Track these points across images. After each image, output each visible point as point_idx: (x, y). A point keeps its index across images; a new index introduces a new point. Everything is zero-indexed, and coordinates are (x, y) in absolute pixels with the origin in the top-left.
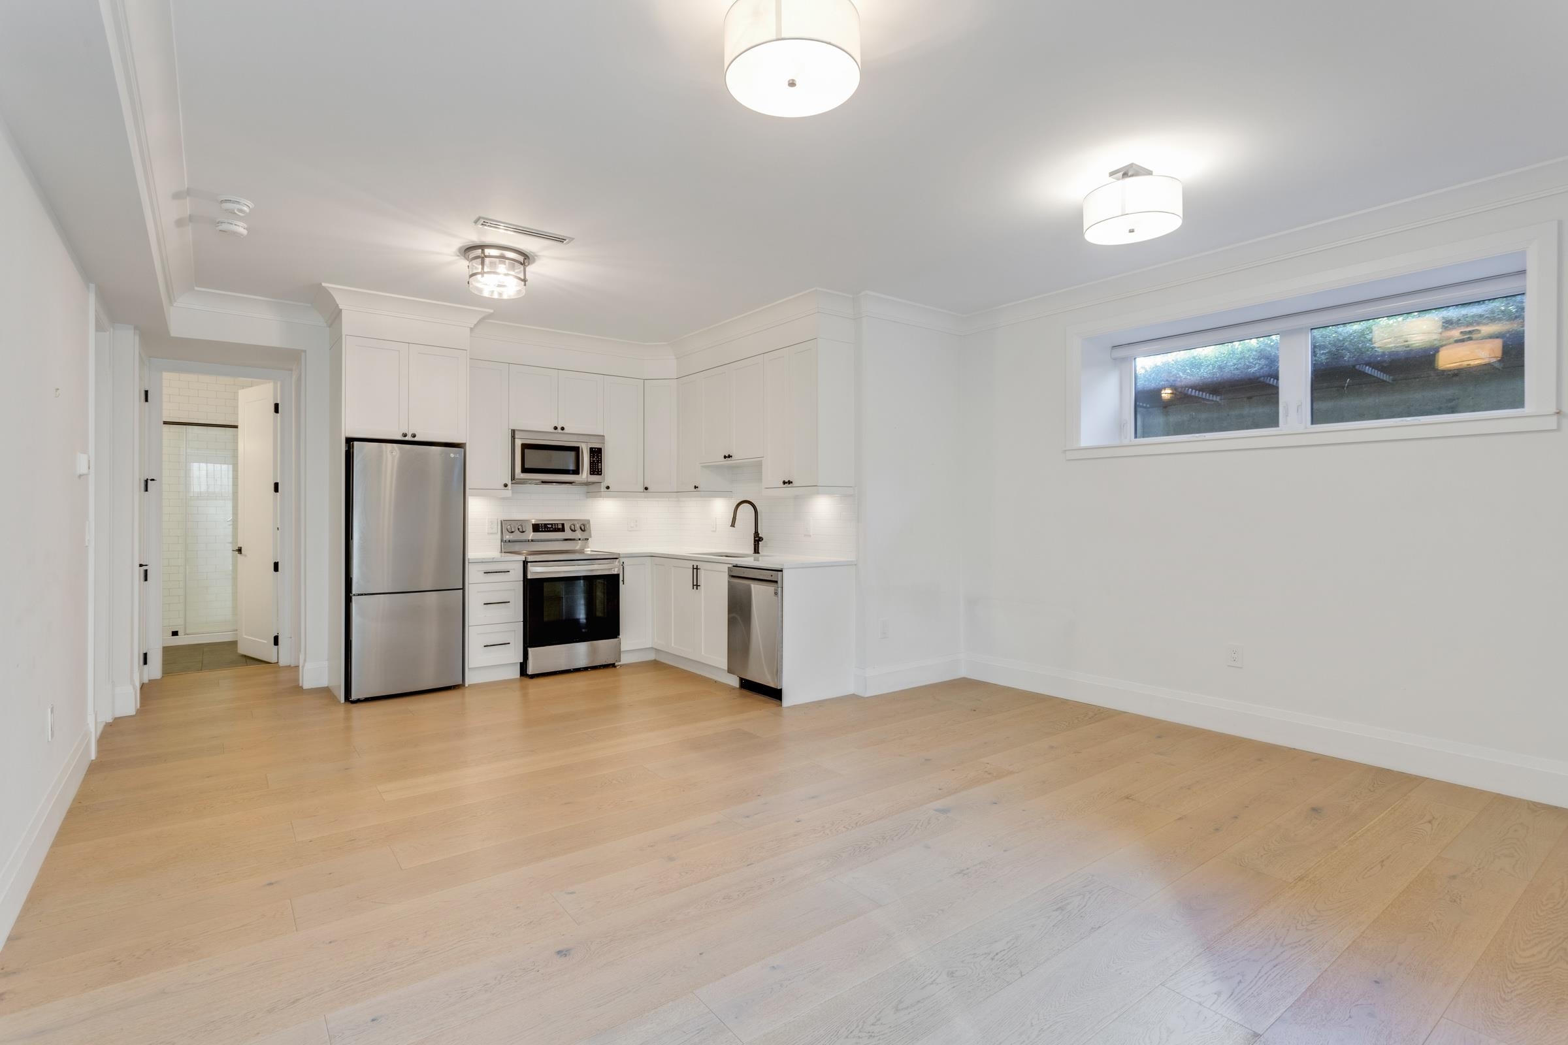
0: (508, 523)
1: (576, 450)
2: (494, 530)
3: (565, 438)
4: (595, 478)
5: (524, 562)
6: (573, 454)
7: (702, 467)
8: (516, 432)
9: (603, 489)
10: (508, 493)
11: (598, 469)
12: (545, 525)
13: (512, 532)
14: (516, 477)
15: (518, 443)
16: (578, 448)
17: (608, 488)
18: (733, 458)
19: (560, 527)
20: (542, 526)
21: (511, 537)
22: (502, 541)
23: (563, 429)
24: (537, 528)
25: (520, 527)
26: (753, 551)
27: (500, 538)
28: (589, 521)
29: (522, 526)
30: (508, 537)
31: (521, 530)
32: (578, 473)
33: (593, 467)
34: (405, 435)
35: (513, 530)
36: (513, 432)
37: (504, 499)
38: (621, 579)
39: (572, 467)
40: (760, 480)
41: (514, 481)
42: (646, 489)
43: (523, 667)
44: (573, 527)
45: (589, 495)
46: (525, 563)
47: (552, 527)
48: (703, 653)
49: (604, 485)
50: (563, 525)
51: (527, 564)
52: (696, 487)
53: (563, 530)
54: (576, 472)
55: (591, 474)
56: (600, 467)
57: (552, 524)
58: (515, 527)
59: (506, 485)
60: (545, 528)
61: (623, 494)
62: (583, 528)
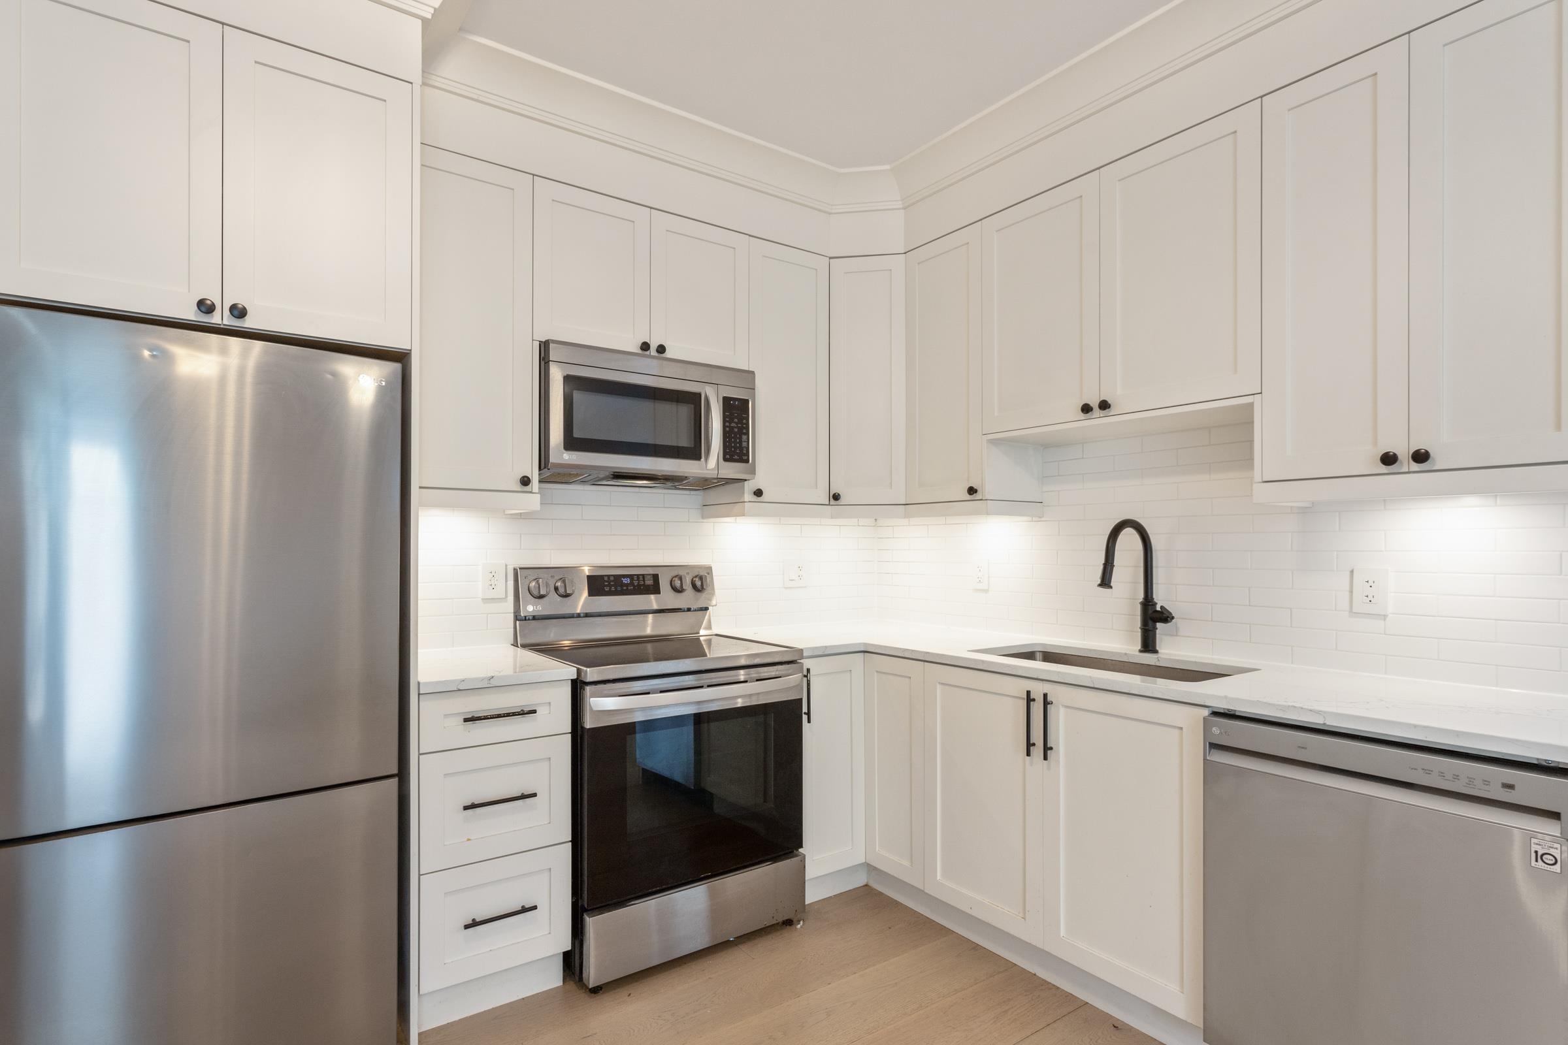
0: (533, 575)
1: (693, 400)
2: (499, 592)
3: (669, 370)
4: (731, 470)
5: (574, 683)
6: (685, 411)
7: (992, 442)
8: (551, 345)
9: (748, 496)
10: (532, 500)
11: (741, 450)
12: (618, 578)
13: (541, 597)
14: (553, 459)
15: (557, 375)
16: (699, 395)
17: (759, 493)
18: (1112, 411)
19: (649, 582)
20: (609, 581)
21: (539, 608)
22: (517, 618)
23: (661, 349)
24: (599, 584)
25: (559, 584)
26: (1139, 647)
27: (511, 608)
28: (710, 568)
29: (564, 582)
30: (530, 609)
31: (561, 590)
32: (698, 458)
33: (730, 441)
34: (205, 307)
35: (543, 592)
36: (545, 347)
37: (521, 516)
38: (805, 709)
39: (685, 442)
40: (1246, 461)
41: (546, 473)
42: (836, 497)
43: (572, 963)
44: (677, 583)
45: (708, 510)
46: (578, 687)
47: (632, 583)
48: (1063, 933)
49: (750, 486)
50: (656, 577)
51: (582, 689)
52: (972, 491)
53: (655, 589)
54: (694, 452)
55: (725, 460)
56: (744, 444)
57: (631, 576)
58: (547, 585)
59: (525, 481)
60: (616, 587)
61: (792, 507)
62: (698, 583)
